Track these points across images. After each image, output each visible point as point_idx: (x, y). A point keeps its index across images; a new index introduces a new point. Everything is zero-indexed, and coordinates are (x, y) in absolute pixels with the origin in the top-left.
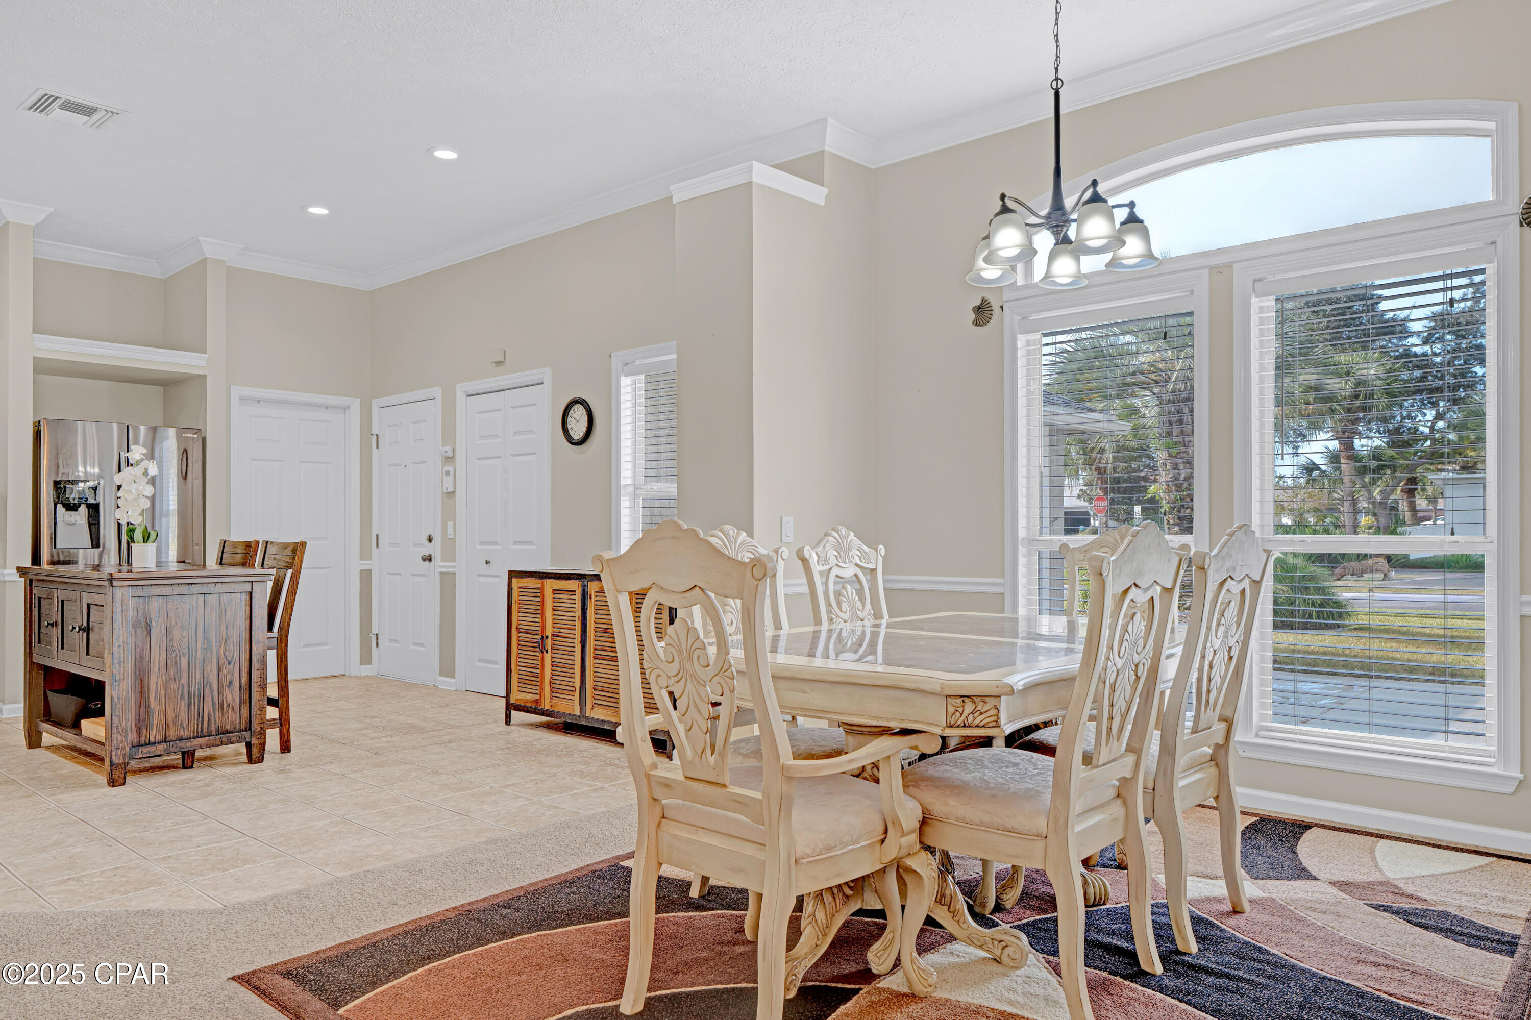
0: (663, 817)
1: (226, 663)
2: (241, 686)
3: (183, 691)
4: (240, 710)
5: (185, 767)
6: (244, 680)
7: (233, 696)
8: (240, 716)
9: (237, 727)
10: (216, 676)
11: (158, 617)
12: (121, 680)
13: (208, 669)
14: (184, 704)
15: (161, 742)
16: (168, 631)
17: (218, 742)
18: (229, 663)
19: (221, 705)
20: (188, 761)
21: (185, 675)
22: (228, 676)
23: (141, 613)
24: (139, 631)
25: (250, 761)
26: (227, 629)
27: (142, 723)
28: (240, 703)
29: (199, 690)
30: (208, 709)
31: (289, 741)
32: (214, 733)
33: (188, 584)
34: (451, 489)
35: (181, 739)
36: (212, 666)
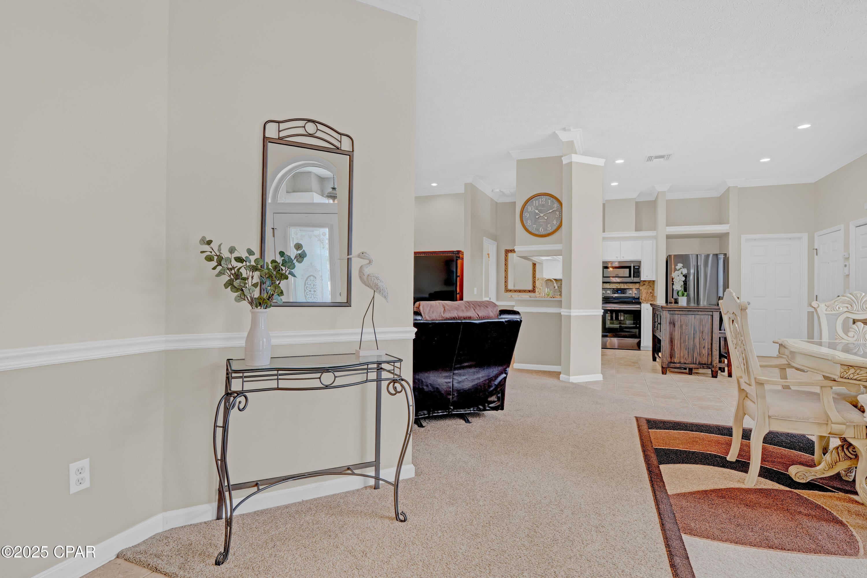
0: (747, 397)
1: (703, 340)
2: (708, 349)
3: (686, 347)
4: (708, 357)
5: (689, 374)
6: (710, 347)
7: (705, 352)
8: (708, 359)
9: (707, 363)
10: (698, 344)
11: (677, 321)
12: (665, 340)
13: (696, 341)
14: (686, 352)
15: (679, 363)
16: (681, 326)
17: (699, 367)
18: (704, 340)
19: (700, 354)
20: (691, 372)
21: (687, 342)
22: (703, 344)
23: (672, 319)
24: (671, 325)
25: (713, 377)
26: (703, 328)
27: (671, 356)
28: (708, 355)
29: (692, 347)
30: (695, 355)
31: (731, 373)
32: (697, 363)
33: (688, 311)
34: (847, 274)
35: (685, 363)
36: (697, 340)
